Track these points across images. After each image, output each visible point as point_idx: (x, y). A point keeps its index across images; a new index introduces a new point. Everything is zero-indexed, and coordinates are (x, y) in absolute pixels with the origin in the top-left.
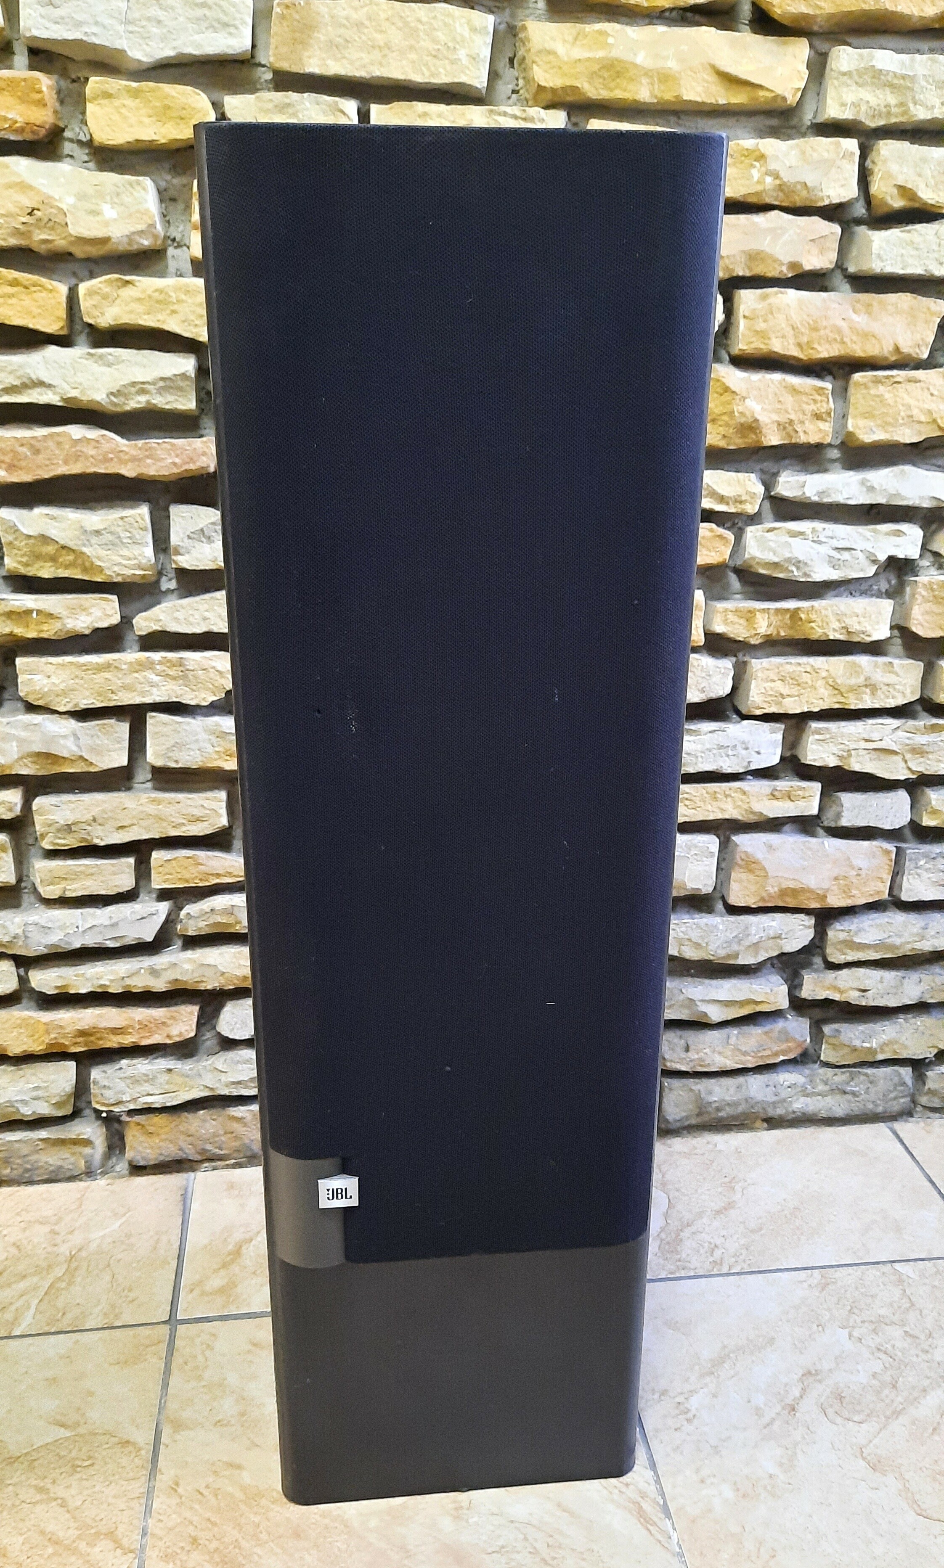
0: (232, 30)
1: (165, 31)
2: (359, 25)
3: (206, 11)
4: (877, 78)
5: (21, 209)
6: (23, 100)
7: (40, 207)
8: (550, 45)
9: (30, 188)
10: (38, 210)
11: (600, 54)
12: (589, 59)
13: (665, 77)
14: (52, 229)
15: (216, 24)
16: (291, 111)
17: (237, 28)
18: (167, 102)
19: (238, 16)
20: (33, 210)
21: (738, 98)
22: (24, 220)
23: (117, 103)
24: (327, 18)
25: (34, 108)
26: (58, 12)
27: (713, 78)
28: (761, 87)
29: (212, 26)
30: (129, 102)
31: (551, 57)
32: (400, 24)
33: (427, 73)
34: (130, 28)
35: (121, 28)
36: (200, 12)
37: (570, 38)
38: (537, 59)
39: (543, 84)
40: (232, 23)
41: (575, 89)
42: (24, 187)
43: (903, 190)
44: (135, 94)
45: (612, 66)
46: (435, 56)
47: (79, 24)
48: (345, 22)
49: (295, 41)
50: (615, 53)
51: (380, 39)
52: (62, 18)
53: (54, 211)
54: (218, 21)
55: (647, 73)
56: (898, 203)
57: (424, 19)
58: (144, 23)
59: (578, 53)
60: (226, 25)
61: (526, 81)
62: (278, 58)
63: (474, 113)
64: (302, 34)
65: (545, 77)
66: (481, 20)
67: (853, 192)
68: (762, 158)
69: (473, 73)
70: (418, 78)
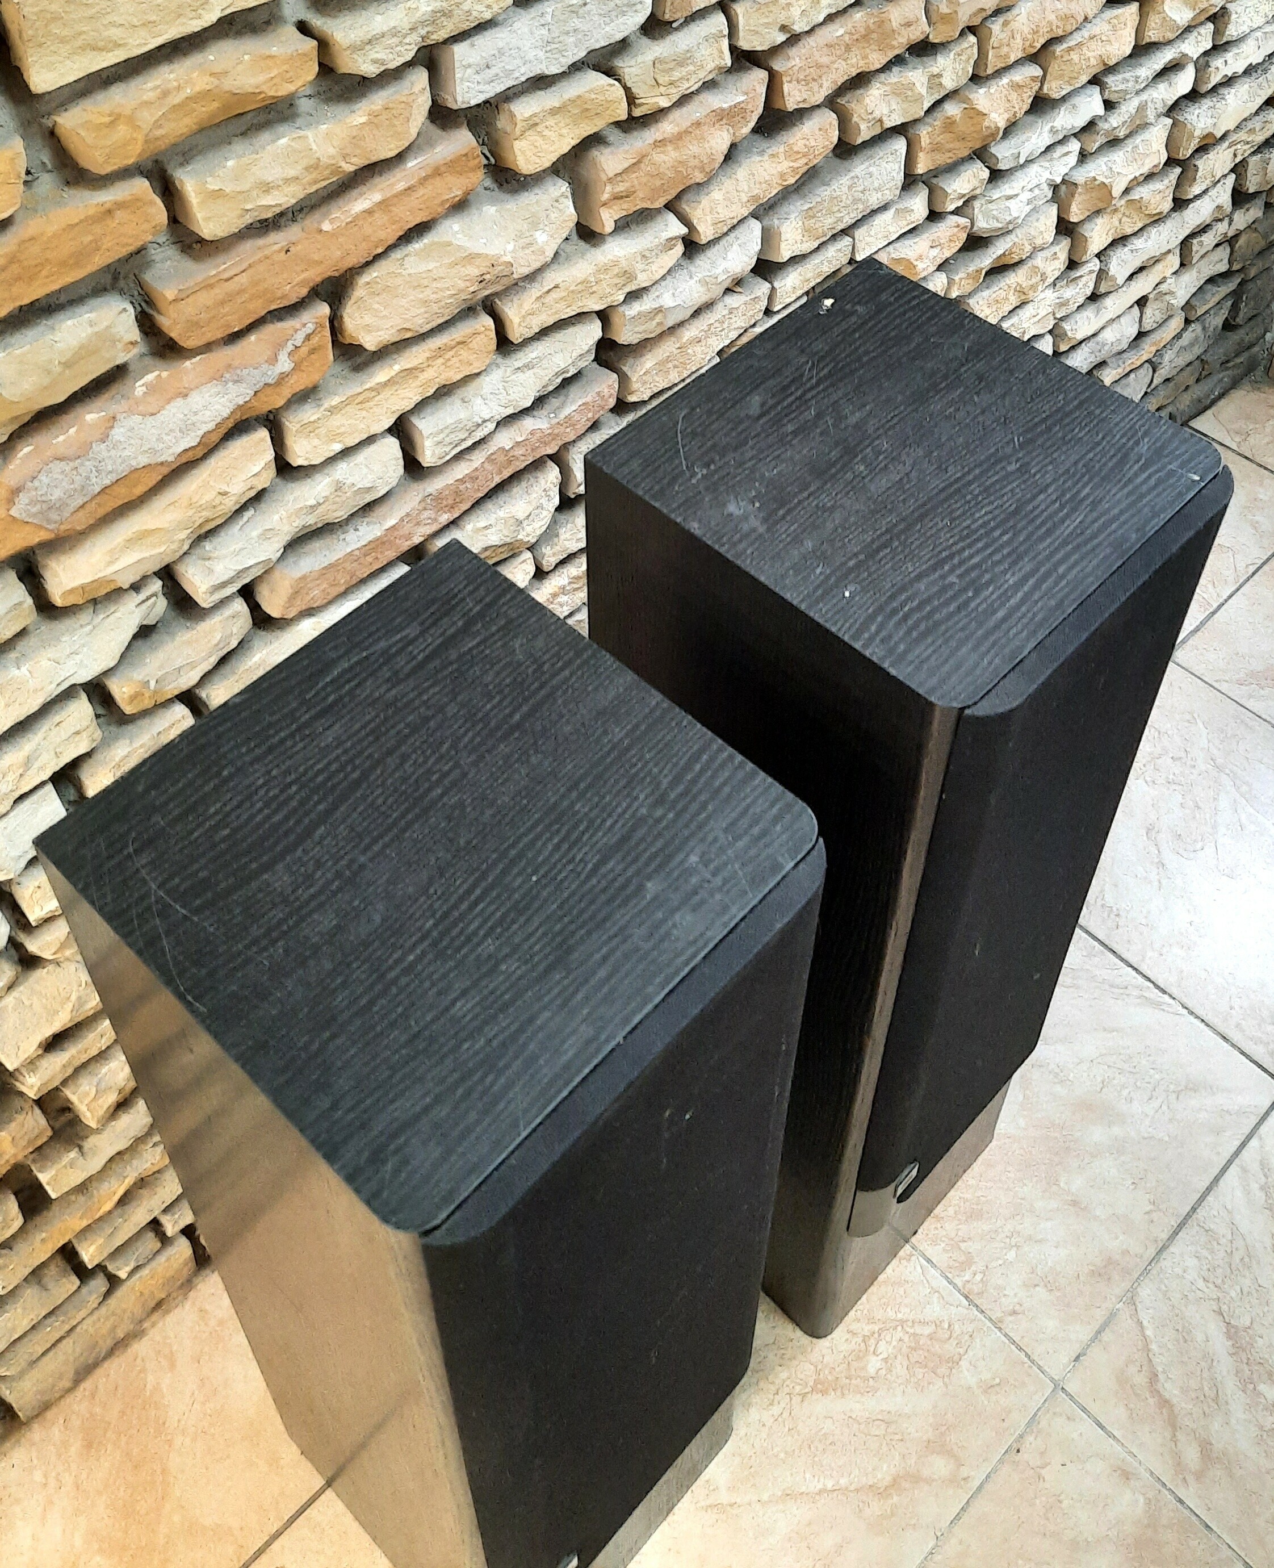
7: (491, 271)
9: (475, 255)
10: (487, 273)
20: (483, 276)
53: (501, 268)
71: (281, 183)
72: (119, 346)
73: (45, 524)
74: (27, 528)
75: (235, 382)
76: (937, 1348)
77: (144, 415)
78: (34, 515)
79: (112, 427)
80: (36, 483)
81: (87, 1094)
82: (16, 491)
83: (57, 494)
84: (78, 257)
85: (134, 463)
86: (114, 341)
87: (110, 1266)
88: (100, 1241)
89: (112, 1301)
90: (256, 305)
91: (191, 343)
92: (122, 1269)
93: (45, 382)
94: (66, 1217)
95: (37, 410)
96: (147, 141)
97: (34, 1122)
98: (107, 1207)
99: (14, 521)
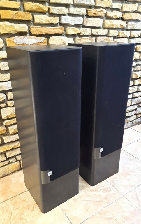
1: (75, 22)
4: (132, 25)
5: (62, 42)
6: (62, 30)
8: (107, 22)
13: (117, 25)
14: (65, 44)
21: (122, 27)
22: (62, 44)
26: (66, 20)
27: (120, 25)
29: (79, 21)
30: (71, 30)
35: (71, 21)
37: (109, 21)
38: (106, 24)
41: (109, 27)
42: (62, 40)
43: (134, 36)
44: (72, 29)
46: (98, 24)
48: (90, 20)
50: (113, 23)
51: (93, 22)
53: (65, 42)
55: (115, 25)
56: (133, 37)
57: (97, 20)
59: (110, 23)
60: (81, 21)
61: (104, 26)
62: (85, 24)
63: (101, 30)
64: (87, 22)
65: (107, 26)
66: (102, 20)
67: (129, 36)
68: (124, 33)
69: (101, 25)
70: (96, 26)
71: (43, 20)
74: (15, 44)
76: (107, 189)
77: (28, 39)
82: (14, 39)
83: (18, 41)
84: (23, 17)
85: (26, 43)
86: (26, 28)
87: (10, 160)
88: (9, 153)
89: (9, 165)
90: (40, 32)
91: (33, 33)
92: (11, 161)
93: (19, 28)
94: (6, 146)
95: (17, 31)
96: (31, 7)
97: (5, 128)
98: (11, 148)
99: (14, 42)
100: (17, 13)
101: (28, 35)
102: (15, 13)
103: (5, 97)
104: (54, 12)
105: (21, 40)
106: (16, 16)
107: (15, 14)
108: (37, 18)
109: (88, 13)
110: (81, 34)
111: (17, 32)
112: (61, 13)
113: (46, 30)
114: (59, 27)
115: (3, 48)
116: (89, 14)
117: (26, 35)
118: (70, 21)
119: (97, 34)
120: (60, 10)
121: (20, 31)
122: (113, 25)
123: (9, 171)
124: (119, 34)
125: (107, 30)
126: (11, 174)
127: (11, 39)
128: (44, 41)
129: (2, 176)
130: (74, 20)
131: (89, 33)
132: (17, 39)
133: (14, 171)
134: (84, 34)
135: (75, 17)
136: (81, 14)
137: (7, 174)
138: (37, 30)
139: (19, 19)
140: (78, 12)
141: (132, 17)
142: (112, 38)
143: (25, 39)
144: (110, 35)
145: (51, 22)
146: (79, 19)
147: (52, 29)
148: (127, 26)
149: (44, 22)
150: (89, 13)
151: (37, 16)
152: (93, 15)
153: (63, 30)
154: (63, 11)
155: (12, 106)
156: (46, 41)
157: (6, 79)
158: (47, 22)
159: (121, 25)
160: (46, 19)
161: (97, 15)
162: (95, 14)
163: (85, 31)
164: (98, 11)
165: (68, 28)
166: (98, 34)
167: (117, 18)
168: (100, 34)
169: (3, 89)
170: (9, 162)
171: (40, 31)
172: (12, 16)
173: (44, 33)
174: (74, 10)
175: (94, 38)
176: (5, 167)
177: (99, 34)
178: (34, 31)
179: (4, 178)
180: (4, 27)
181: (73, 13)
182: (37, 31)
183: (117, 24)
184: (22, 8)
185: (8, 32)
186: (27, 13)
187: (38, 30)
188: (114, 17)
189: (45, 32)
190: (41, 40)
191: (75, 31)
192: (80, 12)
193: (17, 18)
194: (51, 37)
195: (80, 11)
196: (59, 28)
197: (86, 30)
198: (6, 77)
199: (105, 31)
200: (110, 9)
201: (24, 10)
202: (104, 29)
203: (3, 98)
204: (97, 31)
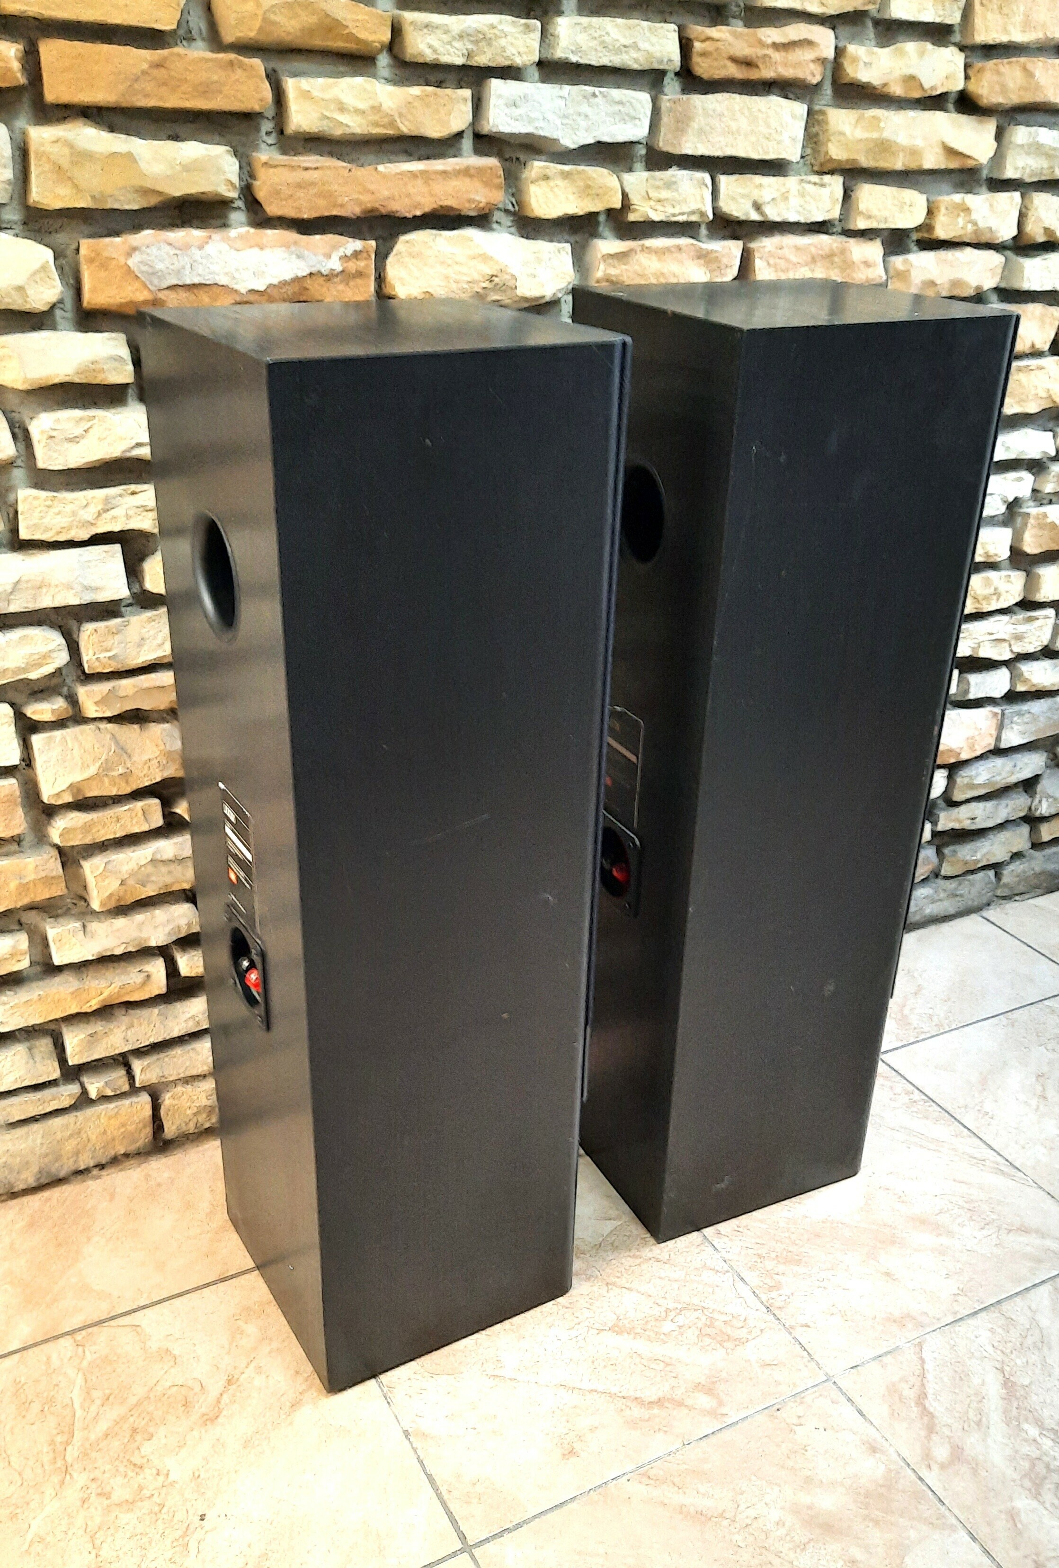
0: (637, 121)
1: (590, 123)
2: (721, 115)
3: (620, 107)
4: (1038, 149)
5: (483, 276)
6: (486, 184)
7: (499, 274)
8: (844, 128)
9: (491, 259)
10: (496, 276)
11: (875, 135)
12: (867, 139)
13: (914, 152)
14: (505, 291)
15: (627, 118)
16: (674, 187)
17: (639, 119)
18: (589, 182)
19: (642, 110)
20: (492, 276)
21: (954, 165)
22: (484, 285)
23: (552, 183)
24: (700, 111)
25: (494, 191)
26: (516, 112)
27: (940, 150)
28: (969, 157)
29: (624, 119)
30: (560, 182)
31: (842, 138)
32: (747, 114)
33: (761, 152)
34: (565, 121)
35: (559, 122)
36: (617, 108)
37: (853, 121)
38: (832, 138)
39: (834, 157)
40: (638, 116)
41: (854, 160)
42: (485, 258)
43: (1047, 230)
44: (566, 176)
45: (882, 143)
46: (768, 138)
47: (531, 121)
48: (711, 113)
49: (678, 129)
50: (886, 134)
51: (734, 125)
52: (521, 115)
53: (508, 277)
54: (628, 115)
55: (904, 149)
56: (1042, 239)
57: (764, 110)
58: (574, 117)
59: (860, 133)
60: (635, 118)
61: (816, 151)
62: (666, 143)
63: (791, 182)
64: (682, 123)
65: (836, 152)
66: (800, 109)
67: (1014, 232)
68: (967, 210)
69: (791, 151)
70: (755, 156)
71: (352, 109)
72: (223, 177)
73: (148, 283)
74: (137, 285)
75: (298, 257)
76: (729, 1330)
77: (231, 247)
78: (142, 272)
79: (207, 243)
80: (148, 250)
81: (97, 868)
82: (135, 249)
83: (160, 266)
84: (205, 89)
85: (217, 278)
86: (220, 170)
87: (85, 1079)
88: (82, 1036)
89: (80, 1116)
90: (322, 202)
91: (272, 209)
92: (94, 1086)
93: (169, 173)
94: (61, 989)
95: (160, 193)
96: (265, 19)
97: (55, 866)
98: (94, 1004)
99: (129, 271)
100: (158, 65)
101: (238, 217)
102: (145, 66)
103: (62, 658)
104: (429, 56)
105: (185, 261)
106: (149, 87)
107: (144, 73)
108: (306, 95)
109: (696, 59)
110: (632, 217)
111: (153, 201)
112: (482, 60)
113: (372, 187)
114: (469, 159)
115: (58, 313)
116: (703, 68)
117: (226, 217)
118: (550, 116)
119: (755, 216)
120: (480, 38)
121: (177, 190)
122: (884, 146)
123: (77, 1153)
124: (930, 212)
125: (836, 183)
126: (95, 1172)
127: (114, 245)
128: (352, 266)
129: (32, 1182)
130: (585, 108)
131: (694, 206)
132: (154, 250)
133: (113, 1153)
134: (656, 217)
135: (590, 89)
136: (636, 66)
137: (62, 1174)
138: (299, 186)
139: (172, 102)
140: (618, 51)
141: (1038, 87)
142: (874, 250)
143: (209, 248)
144: (861, 224)
145: (406, 128)
146: (620, 103)
147: (413, 175)
148: (998, 157)
149: (356, 125)
150: (704, 54)
151: (305, 83)
152: (734, 72)
153: (498, 187)
154: (503, 42)
155: (109, 720)
156: (362, 264)
157: (69, 529)
158: (376, 124)
159: (951, 152)
160: (373, 108)
161: (767, 73)
162: (748, 63)
163: (664, 194)
164: (776, 46)
165: (537, 166)
166: (762, 213)
167: (917, 94)
168: (778, 219)
169: (47, 601)
170: (84, 1092)
171: (320, 195)
172: (122, 88)
173: (351, 210)
174: (582, 39)
175: (732, 250)
176: (57, 1122)
177: (774, 214)
178: (278, 193)
179: (46, 1194)
180: (65, 163)
181: (574, 59)
182: (301, 194)
183: (919, 143)
184: (203, 26)
185: (93, 197)
186: (231, 63)
187: (313, 184)
188: (897, 90)
189: (359, 202)
190: (328, 256)
191: (587, 190)
192: (634, 54)
193: (161, 99)
194: (403, 238)
195: (635, 46)
196: (466, 172)
197: (669, 185)
198: (74, 514)
199: (825, 192)
200: (870, 24)
201: (216, 42)
202: (815, 178)
203: (45, 657)
204: (756, 194)
